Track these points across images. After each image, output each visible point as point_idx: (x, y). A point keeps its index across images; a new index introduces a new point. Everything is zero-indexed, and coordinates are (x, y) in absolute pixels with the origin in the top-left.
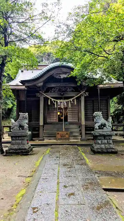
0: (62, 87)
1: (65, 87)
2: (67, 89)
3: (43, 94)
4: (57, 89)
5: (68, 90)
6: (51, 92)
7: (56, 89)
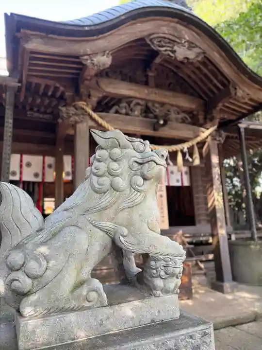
0: (154, 102)
2: (169, 111)
4: (139, 107)
5: (173, 115)
6: (117, 112)
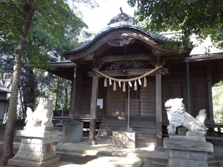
1: (130, 61)
2: (133, 64)
3: (98, 72)
4: (118, 65)
5: (135, 65)
6: (108, 69)
7: (116, 65)
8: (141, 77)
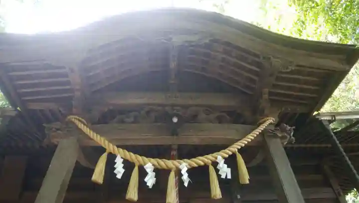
4: (154, 114)
5: (202, 116)
6: (122, 122)
8: (227, 152)
